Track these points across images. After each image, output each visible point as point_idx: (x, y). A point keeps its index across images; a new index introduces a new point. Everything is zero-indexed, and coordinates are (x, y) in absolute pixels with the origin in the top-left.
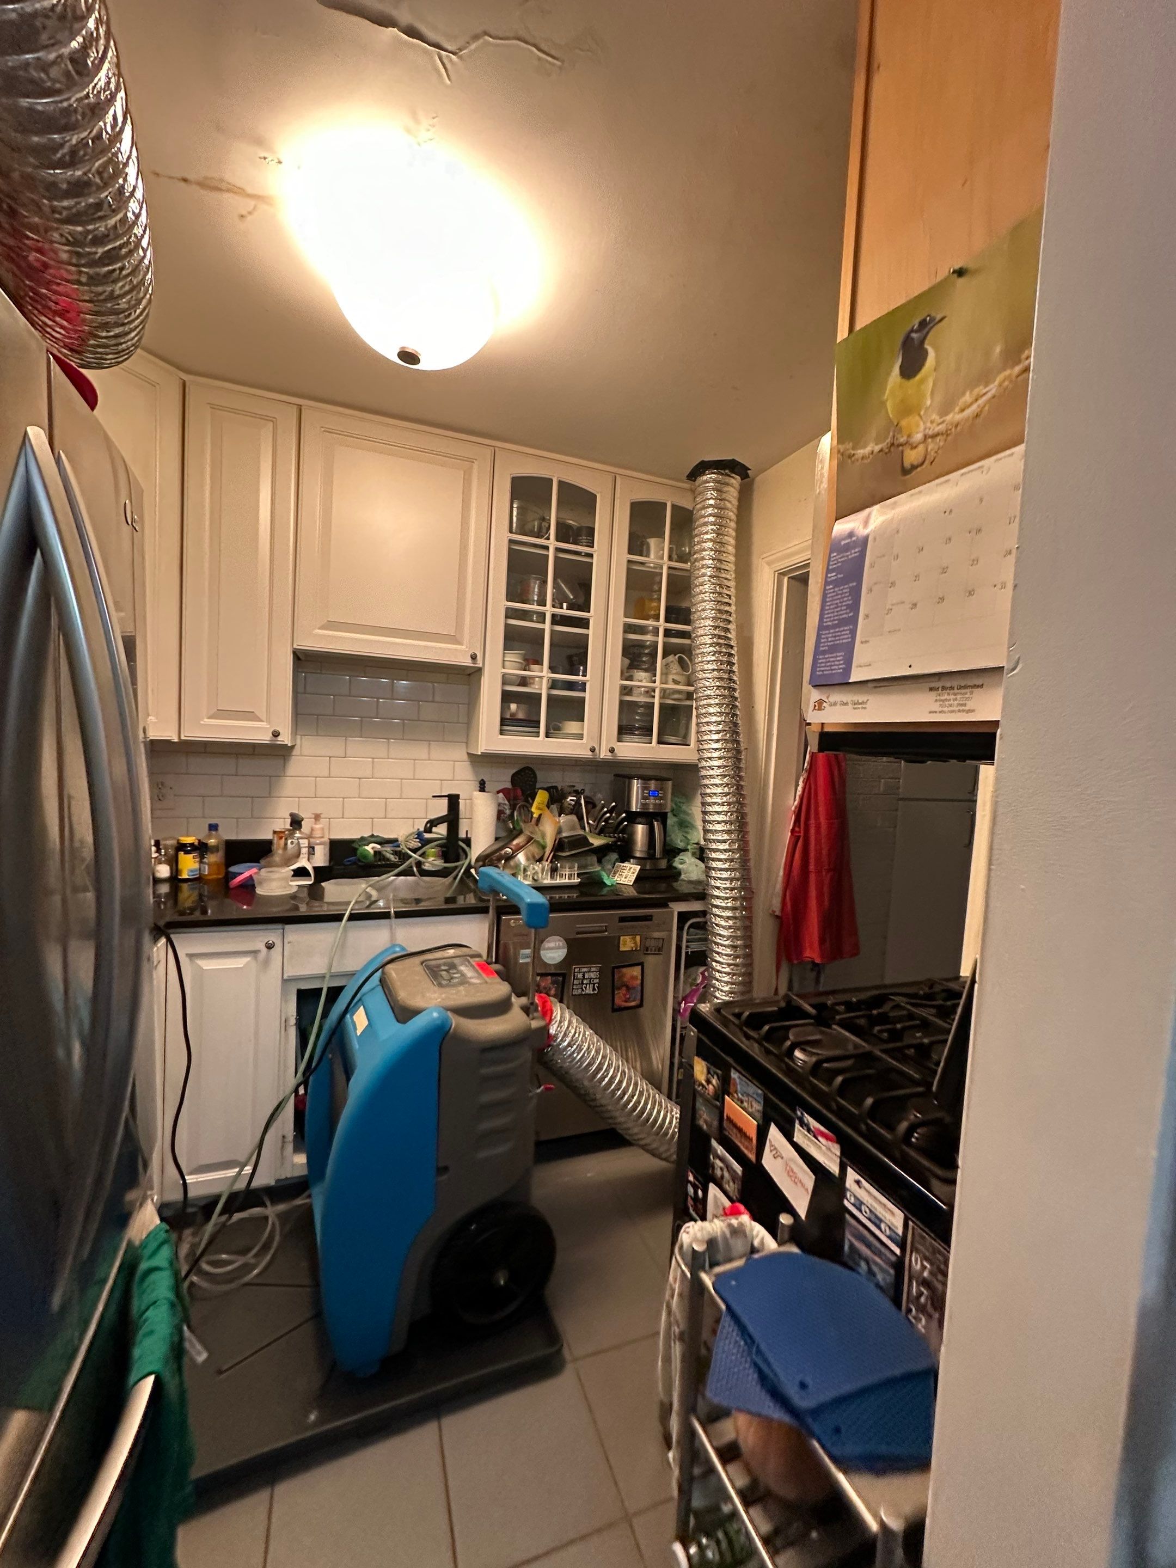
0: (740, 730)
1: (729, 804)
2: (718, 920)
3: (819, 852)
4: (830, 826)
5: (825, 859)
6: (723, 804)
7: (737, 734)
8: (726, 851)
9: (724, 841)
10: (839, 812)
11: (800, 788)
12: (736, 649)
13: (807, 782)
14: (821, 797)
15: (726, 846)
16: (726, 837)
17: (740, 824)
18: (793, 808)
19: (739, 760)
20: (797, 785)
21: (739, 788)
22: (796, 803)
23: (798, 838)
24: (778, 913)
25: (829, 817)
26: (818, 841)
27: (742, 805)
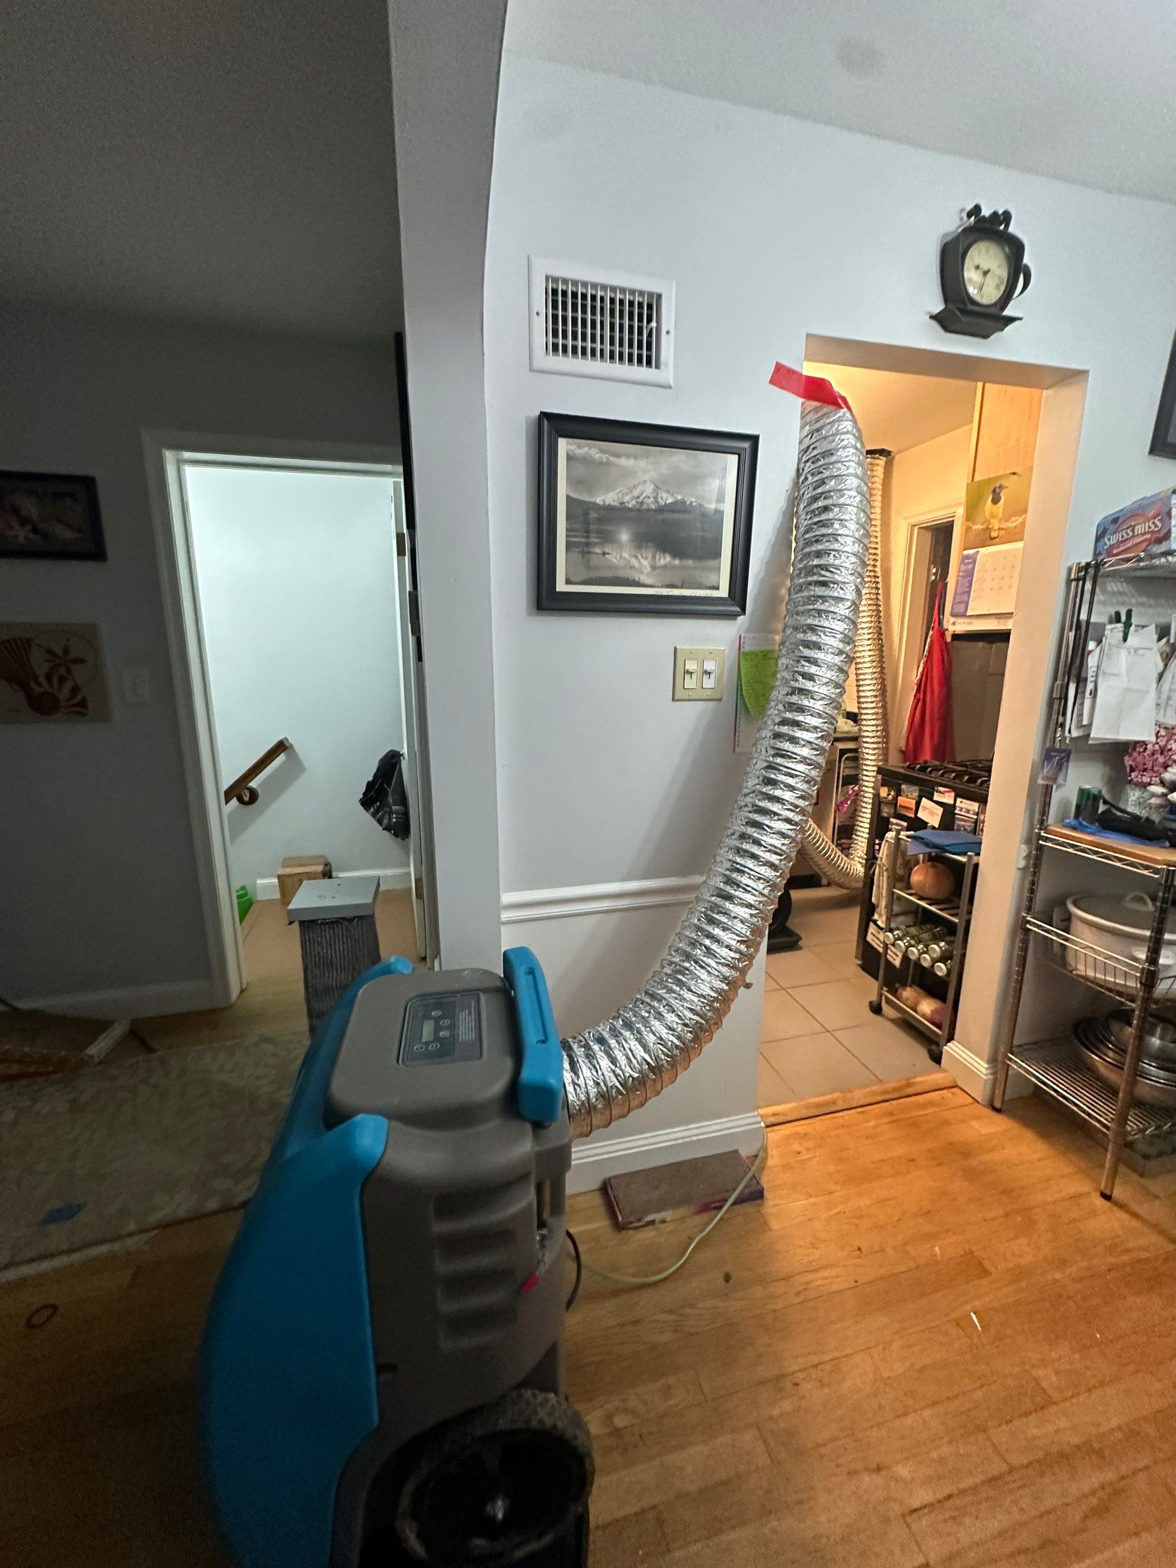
0: (883, 631)
1: (876, 679)
2: (867, 751)
3: (932, 709)
4: (940, 692)
5: (936, 713)
6: (872, 679)
7: (881, 634)
8: (873, 708)
9: (872, 702)
10: (947, 681)
11: (921, 669)
12: (880, 578)
13: (926, 664)
14: (935, 673)
15: (873, 705)
16: (874, 699)
17: (883, 692)
18: (916, 681)
19: (882, 651)
20: (919, 666)
21: (882, 668)
22: (918, 678)
23: (919, 700)
24: (903, 749)
25: (940, 685)
26: (932, 700)
27: (884, 680)
